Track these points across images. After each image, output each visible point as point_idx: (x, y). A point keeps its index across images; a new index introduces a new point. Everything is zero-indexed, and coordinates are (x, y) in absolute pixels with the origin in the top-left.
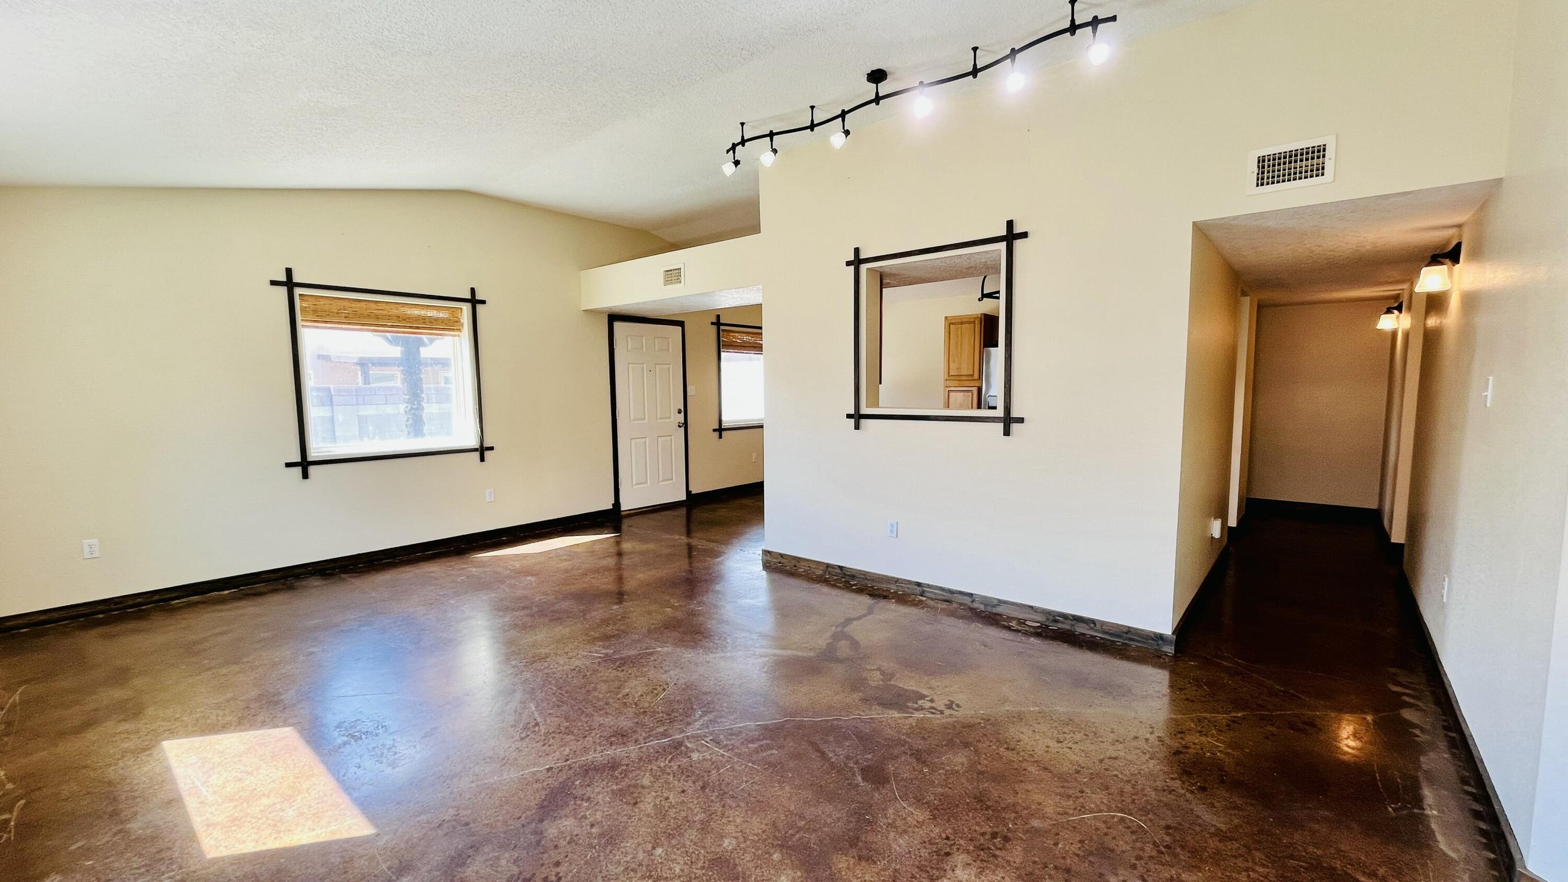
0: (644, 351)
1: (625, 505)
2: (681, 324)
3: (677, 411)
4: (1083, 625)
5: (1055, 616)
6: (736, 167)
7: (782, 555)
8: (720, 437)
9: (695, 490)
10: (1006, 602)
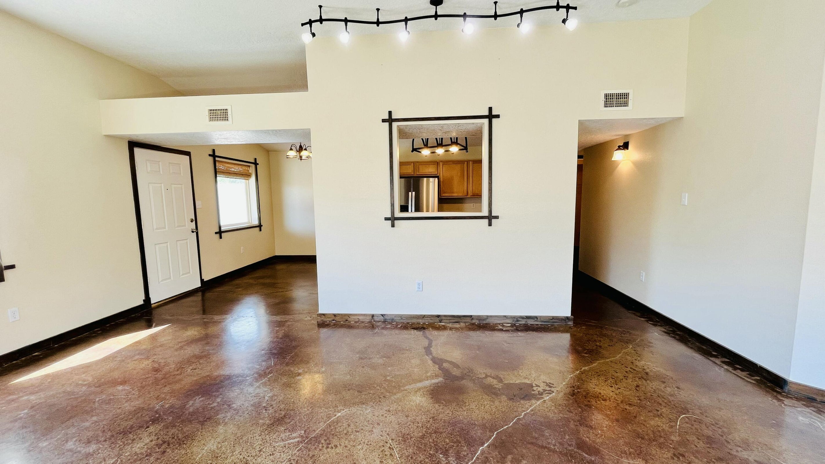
0: (161, 173)
1: (154, 299)
2: (188, 154)
3: (190, 221)
4: (532, 320)
5: (517, 319)
6: (313, 37)
7: (335, 315)
8: (221, 237)
9: (206, 278)
10: (491, 316)
